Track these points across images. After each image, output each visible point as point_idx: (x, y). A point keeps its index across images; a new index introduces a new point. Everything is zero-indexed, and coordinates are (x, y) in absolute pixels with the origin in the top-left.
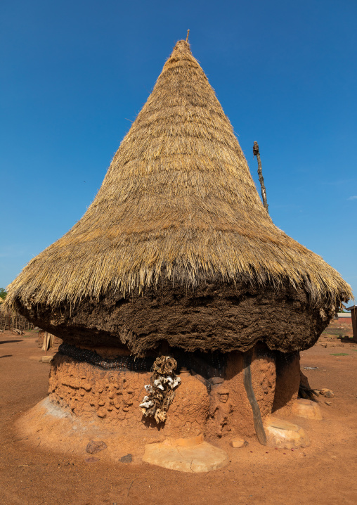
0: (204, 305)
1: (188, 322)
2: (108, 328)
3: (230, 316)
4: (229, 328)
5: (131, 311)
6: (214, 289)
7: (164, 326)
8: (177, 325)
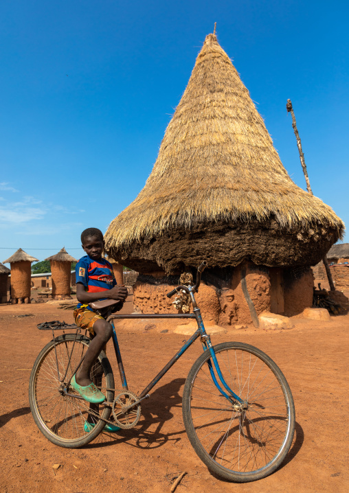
0: (201, 238)
1: (193, 249)
2: (150, 258)
3: (220, 243)
4: (221, 251)
5: (158, 245)
6: (203, 227)
7: (179, 253)
8: (186, 251)
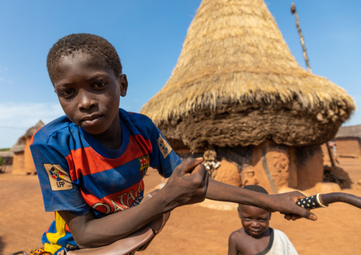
0: (225, 118)
1: (217, 129)
2: (177, 137)
3: (243, 123)
4: (244, 130)
5: (185, 125)
6: (228, 107)
7: (204, 132)
8: (211, 131)
